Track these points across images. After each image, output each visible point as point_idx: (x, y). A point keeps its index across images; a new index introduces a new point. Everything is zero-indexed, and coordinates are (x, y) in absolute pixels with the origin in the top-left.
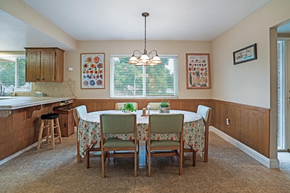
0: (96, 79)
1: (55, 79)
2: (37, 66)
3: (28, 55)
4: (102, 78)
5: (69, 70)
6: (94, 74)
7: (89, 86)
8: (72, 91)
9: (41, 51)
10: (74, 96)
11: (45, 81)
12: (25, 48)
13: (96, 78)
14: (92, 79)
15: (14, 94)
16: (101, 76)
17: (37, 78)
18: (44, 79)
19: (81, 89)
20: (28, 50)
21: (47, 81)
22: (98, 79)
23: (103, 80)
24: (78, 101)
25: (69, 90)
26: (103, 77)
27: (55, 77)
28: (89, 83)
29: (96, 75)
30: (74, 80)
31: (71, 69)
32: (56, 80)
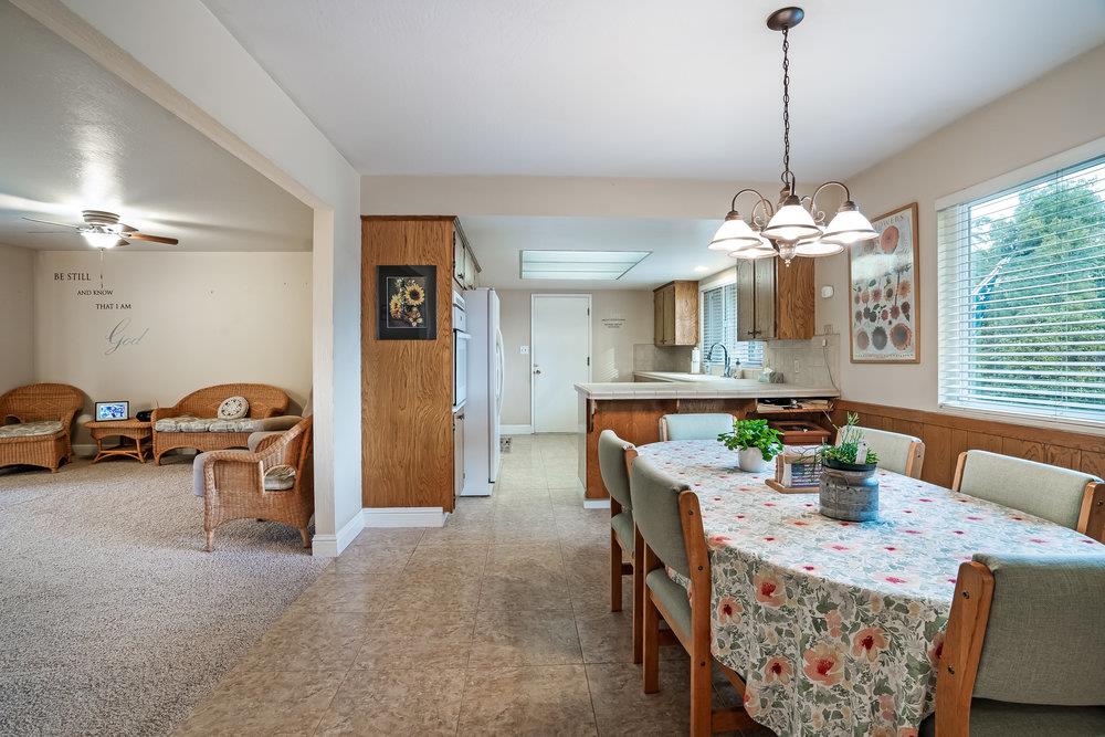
0: (890, 323)
4: (908, 317)
5: (823, 295)
6: (883, 301)
7: (872, 351)
8: (829, 370)
13: (890, 317)
14: (880, 323)
15: (738, 374)
16: (906, 307)
18: (759, 333)
19: (853, 361)
22: (895, 323)
23: (911, 325)
24: (843, 407)
25: (822, 364)
26: (912, 312)
28: (870, 337)
29: (889, 305)
30: (834, 329)
31: (827, 291)
32: (777, 333)
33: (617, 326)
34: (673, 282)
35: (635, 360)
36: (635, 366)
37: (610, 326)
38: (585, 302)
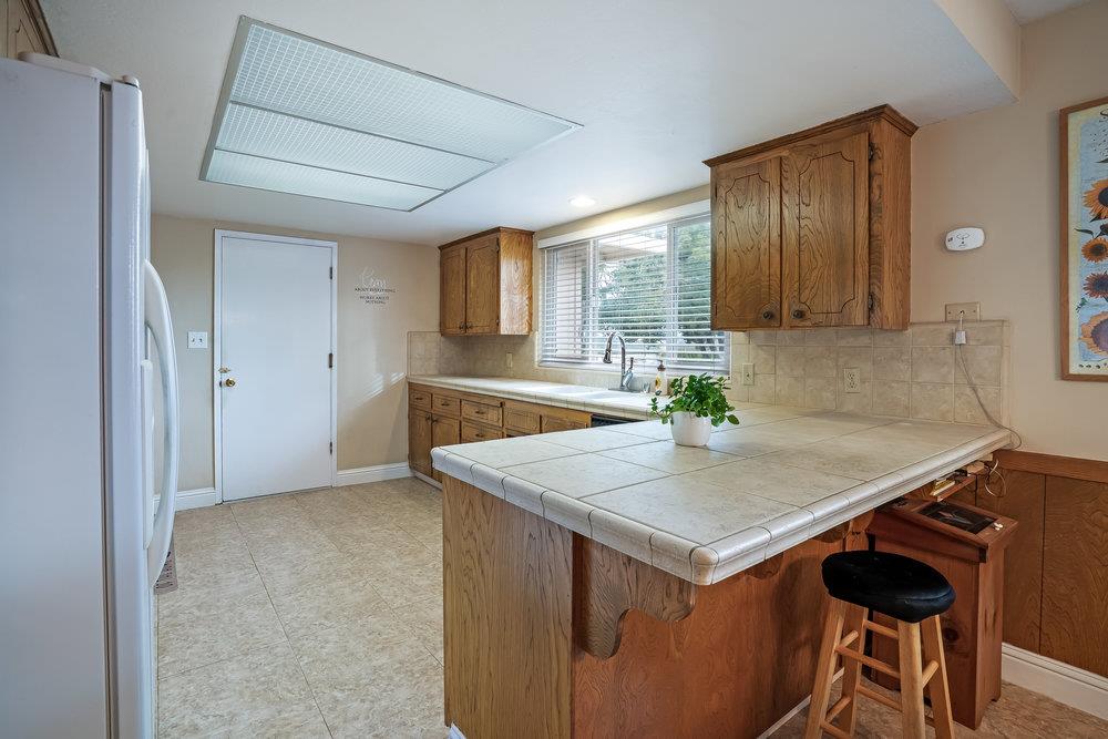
1: (871, 309)
2: (764, 245)
3: (722, 192)
5: (954, 245)
8: (975, 390)
9: (785, 153)
10: (1000, 427)
11: (808, 323)
12: (705, 162)
15: (663, 386)
17: (767, 308)
18: (800, 315)
20: (723, 167)
21: (816, 325)
24: (1024, 467)
25: (951, 379)
27: (871, 295)
30: (986, 312)
31: (973, 238)
32: (877, 316)
33: (380, 300)
34: (498, 230)
35: (410, 357)
36: (410, 365)
37: (369, 299)
38: (324, 255)
